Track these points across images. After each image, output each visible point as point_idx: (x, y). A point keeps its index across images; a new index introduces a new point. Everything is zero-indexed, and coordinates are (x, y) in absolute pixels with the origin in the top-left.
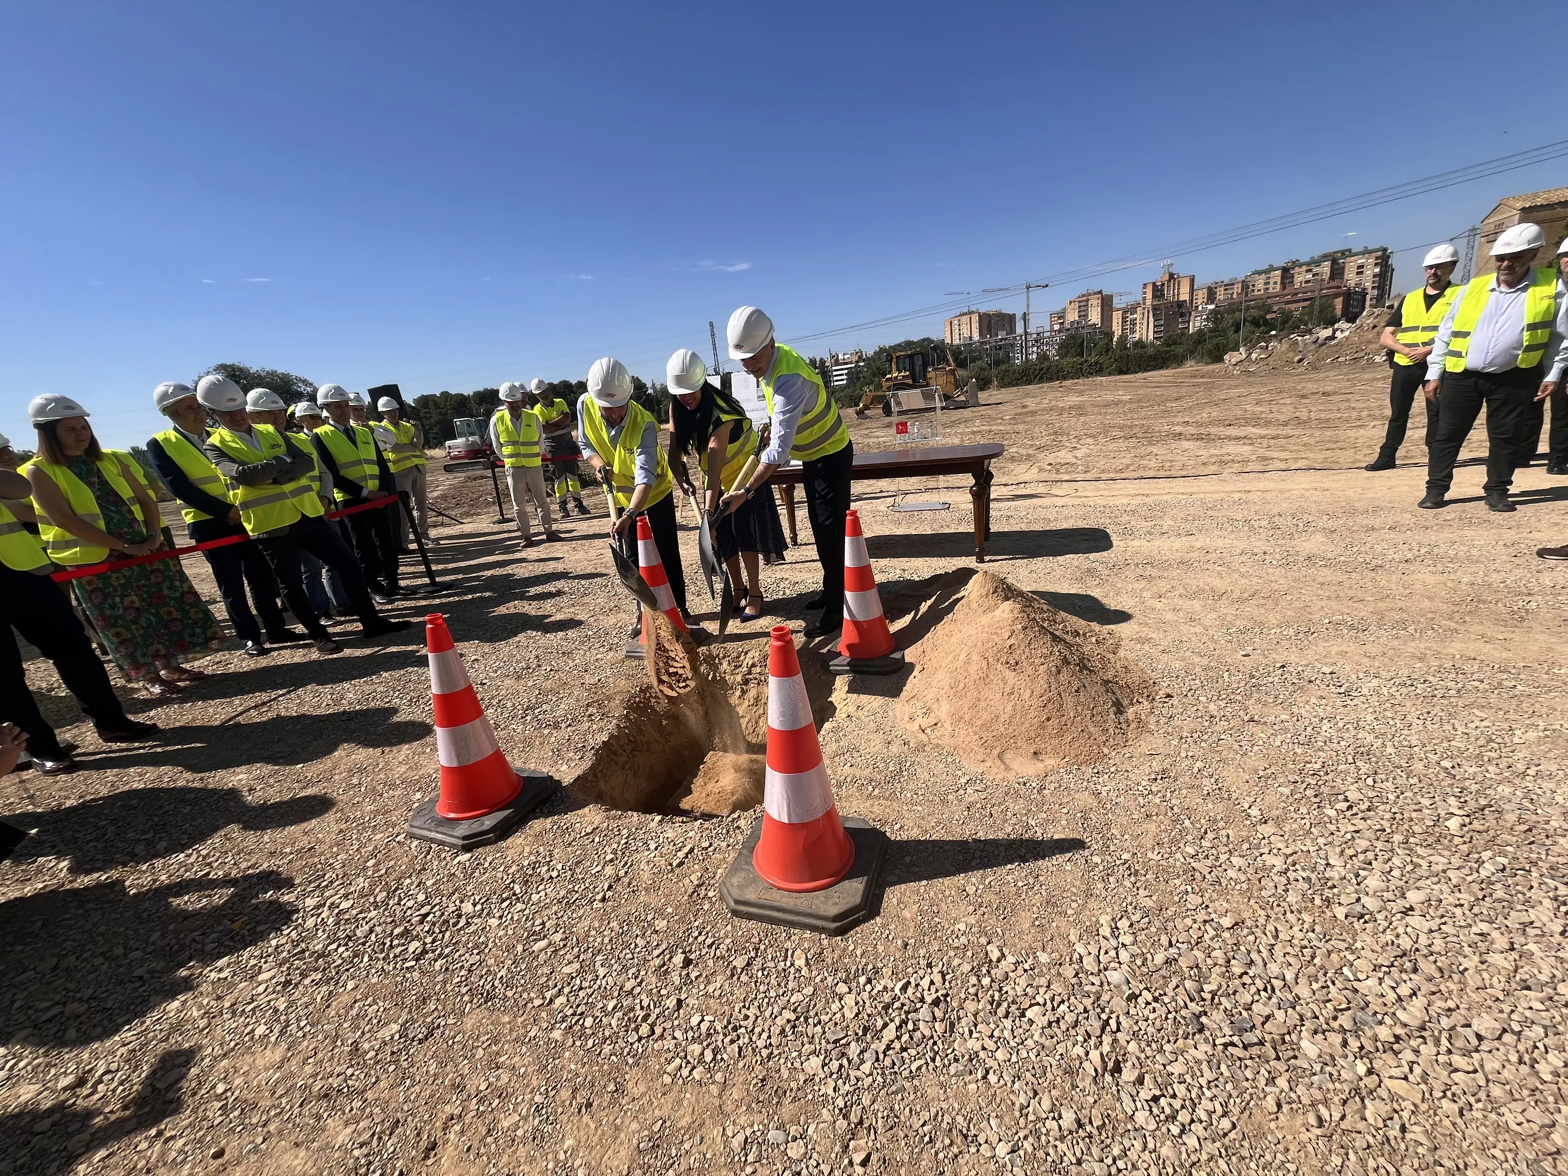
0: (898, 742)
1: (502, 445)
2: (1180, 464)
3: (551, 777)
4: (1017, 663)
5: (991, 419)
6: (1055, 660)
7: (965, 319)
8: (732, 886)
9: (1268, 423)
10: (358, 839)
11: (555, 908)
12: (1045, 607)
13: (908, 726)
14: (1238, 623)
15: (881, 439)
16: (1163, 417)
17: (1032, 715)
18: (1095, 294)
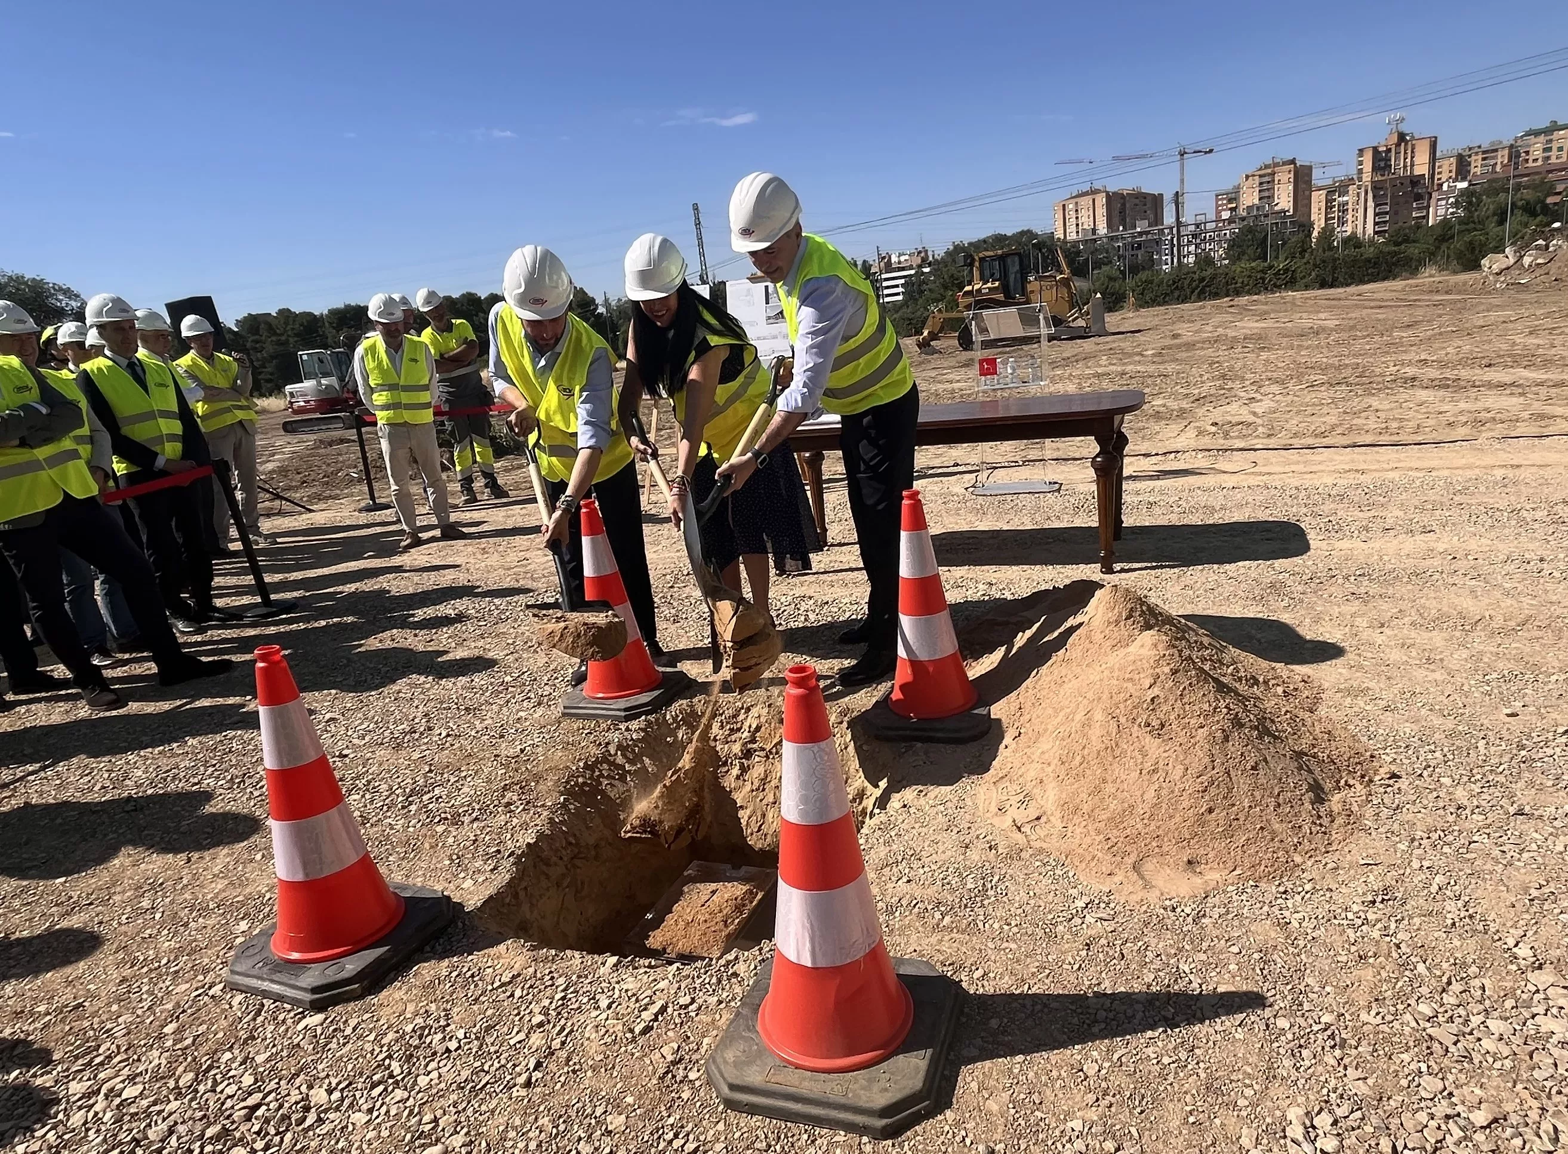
0: (982, 845)
1: (372, 391)
3: (448, 898)
4: (1163, 726)
5: (1124, 355)
6: (1222, 719)
7: (1085, 202)
8: (725, 1062)
9: (1547, 363)
10: (150, 992)
11: (454, 1097)
12: (1206, 641)
13: (996, 821)
14: (1501, 665)
15: (956, 385)
16: (1387, 353)
17: (1186, 804)
18: (1284, 164)
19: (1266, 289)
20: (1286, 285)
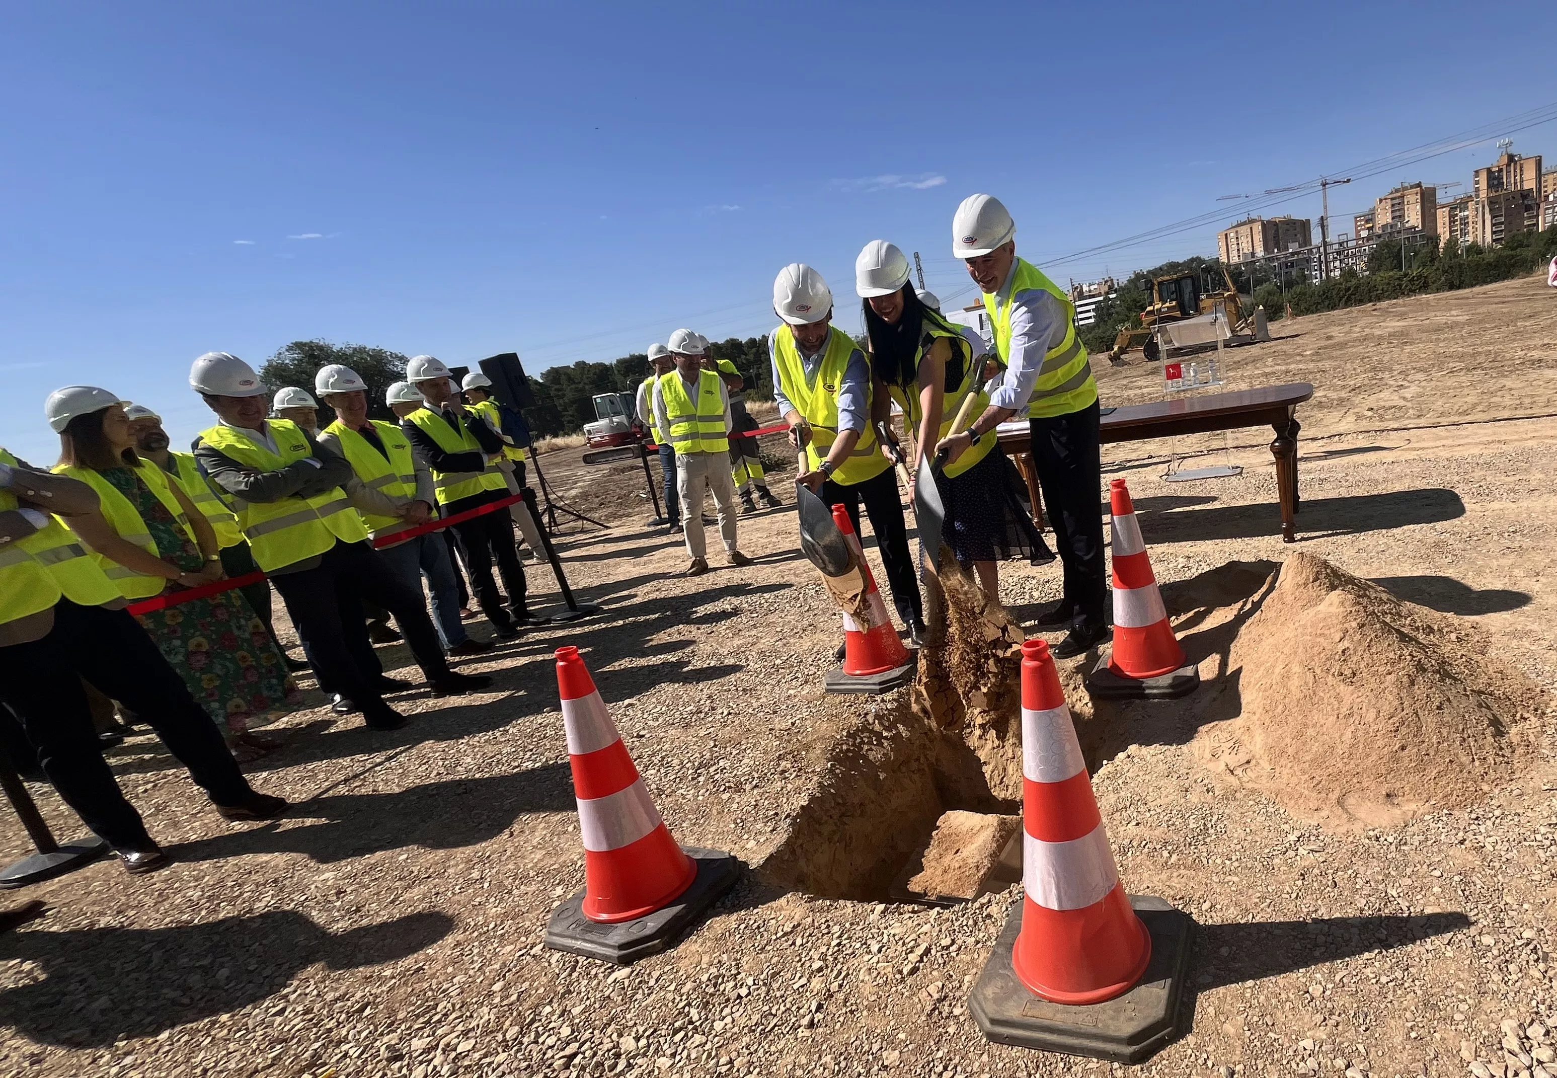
0: (1199, 788)
1: (669, 423)
2: (1544, 399)
3: (735, 858)
4: (1354, 674)
5: (1286, 356)
6: (1407, 667)
7: (1244, 230)
8: (985, 998)
10: (480, 954)
12: (1384, 596)
13: (1211, 766)
15: (1145, 390)
16: (1514, 340)
17: (1380, 743)
18: (1412, 187)
19: (1403, 293)
20: (1420, 289)
